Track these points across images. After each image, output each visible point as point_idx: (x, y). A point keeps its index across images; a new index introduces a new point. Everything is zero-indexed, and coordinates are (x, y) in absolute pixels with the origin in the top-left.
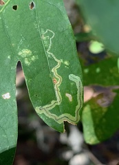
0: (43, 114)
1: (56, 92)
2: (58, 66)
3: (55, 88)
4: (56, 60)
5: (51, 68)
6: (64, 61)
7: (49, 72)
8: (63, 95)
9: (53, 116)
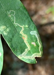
0: (23, 58)
1: (26, 44)
2: (23, 29)
3: (25, 42)
4: (21, 26)
5: (19, 32)
6: (25, 25)
7: (19, 34)
8: (30, 44)
9: (28, 57)
